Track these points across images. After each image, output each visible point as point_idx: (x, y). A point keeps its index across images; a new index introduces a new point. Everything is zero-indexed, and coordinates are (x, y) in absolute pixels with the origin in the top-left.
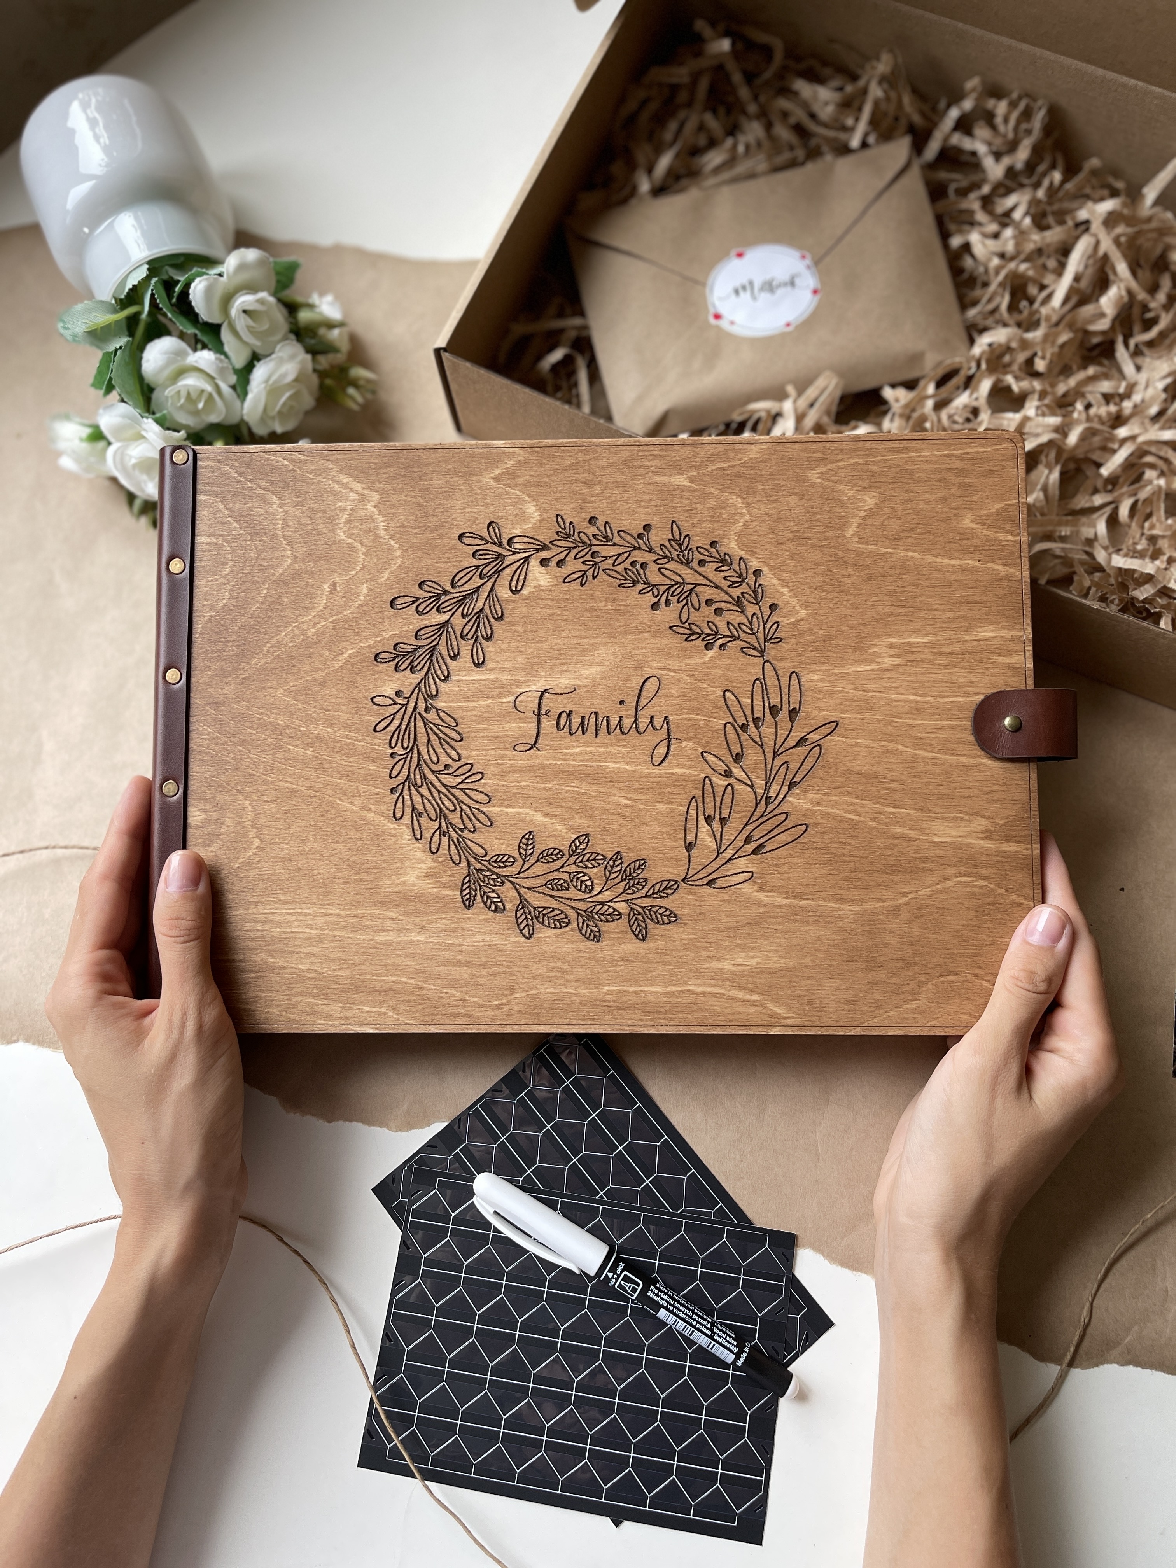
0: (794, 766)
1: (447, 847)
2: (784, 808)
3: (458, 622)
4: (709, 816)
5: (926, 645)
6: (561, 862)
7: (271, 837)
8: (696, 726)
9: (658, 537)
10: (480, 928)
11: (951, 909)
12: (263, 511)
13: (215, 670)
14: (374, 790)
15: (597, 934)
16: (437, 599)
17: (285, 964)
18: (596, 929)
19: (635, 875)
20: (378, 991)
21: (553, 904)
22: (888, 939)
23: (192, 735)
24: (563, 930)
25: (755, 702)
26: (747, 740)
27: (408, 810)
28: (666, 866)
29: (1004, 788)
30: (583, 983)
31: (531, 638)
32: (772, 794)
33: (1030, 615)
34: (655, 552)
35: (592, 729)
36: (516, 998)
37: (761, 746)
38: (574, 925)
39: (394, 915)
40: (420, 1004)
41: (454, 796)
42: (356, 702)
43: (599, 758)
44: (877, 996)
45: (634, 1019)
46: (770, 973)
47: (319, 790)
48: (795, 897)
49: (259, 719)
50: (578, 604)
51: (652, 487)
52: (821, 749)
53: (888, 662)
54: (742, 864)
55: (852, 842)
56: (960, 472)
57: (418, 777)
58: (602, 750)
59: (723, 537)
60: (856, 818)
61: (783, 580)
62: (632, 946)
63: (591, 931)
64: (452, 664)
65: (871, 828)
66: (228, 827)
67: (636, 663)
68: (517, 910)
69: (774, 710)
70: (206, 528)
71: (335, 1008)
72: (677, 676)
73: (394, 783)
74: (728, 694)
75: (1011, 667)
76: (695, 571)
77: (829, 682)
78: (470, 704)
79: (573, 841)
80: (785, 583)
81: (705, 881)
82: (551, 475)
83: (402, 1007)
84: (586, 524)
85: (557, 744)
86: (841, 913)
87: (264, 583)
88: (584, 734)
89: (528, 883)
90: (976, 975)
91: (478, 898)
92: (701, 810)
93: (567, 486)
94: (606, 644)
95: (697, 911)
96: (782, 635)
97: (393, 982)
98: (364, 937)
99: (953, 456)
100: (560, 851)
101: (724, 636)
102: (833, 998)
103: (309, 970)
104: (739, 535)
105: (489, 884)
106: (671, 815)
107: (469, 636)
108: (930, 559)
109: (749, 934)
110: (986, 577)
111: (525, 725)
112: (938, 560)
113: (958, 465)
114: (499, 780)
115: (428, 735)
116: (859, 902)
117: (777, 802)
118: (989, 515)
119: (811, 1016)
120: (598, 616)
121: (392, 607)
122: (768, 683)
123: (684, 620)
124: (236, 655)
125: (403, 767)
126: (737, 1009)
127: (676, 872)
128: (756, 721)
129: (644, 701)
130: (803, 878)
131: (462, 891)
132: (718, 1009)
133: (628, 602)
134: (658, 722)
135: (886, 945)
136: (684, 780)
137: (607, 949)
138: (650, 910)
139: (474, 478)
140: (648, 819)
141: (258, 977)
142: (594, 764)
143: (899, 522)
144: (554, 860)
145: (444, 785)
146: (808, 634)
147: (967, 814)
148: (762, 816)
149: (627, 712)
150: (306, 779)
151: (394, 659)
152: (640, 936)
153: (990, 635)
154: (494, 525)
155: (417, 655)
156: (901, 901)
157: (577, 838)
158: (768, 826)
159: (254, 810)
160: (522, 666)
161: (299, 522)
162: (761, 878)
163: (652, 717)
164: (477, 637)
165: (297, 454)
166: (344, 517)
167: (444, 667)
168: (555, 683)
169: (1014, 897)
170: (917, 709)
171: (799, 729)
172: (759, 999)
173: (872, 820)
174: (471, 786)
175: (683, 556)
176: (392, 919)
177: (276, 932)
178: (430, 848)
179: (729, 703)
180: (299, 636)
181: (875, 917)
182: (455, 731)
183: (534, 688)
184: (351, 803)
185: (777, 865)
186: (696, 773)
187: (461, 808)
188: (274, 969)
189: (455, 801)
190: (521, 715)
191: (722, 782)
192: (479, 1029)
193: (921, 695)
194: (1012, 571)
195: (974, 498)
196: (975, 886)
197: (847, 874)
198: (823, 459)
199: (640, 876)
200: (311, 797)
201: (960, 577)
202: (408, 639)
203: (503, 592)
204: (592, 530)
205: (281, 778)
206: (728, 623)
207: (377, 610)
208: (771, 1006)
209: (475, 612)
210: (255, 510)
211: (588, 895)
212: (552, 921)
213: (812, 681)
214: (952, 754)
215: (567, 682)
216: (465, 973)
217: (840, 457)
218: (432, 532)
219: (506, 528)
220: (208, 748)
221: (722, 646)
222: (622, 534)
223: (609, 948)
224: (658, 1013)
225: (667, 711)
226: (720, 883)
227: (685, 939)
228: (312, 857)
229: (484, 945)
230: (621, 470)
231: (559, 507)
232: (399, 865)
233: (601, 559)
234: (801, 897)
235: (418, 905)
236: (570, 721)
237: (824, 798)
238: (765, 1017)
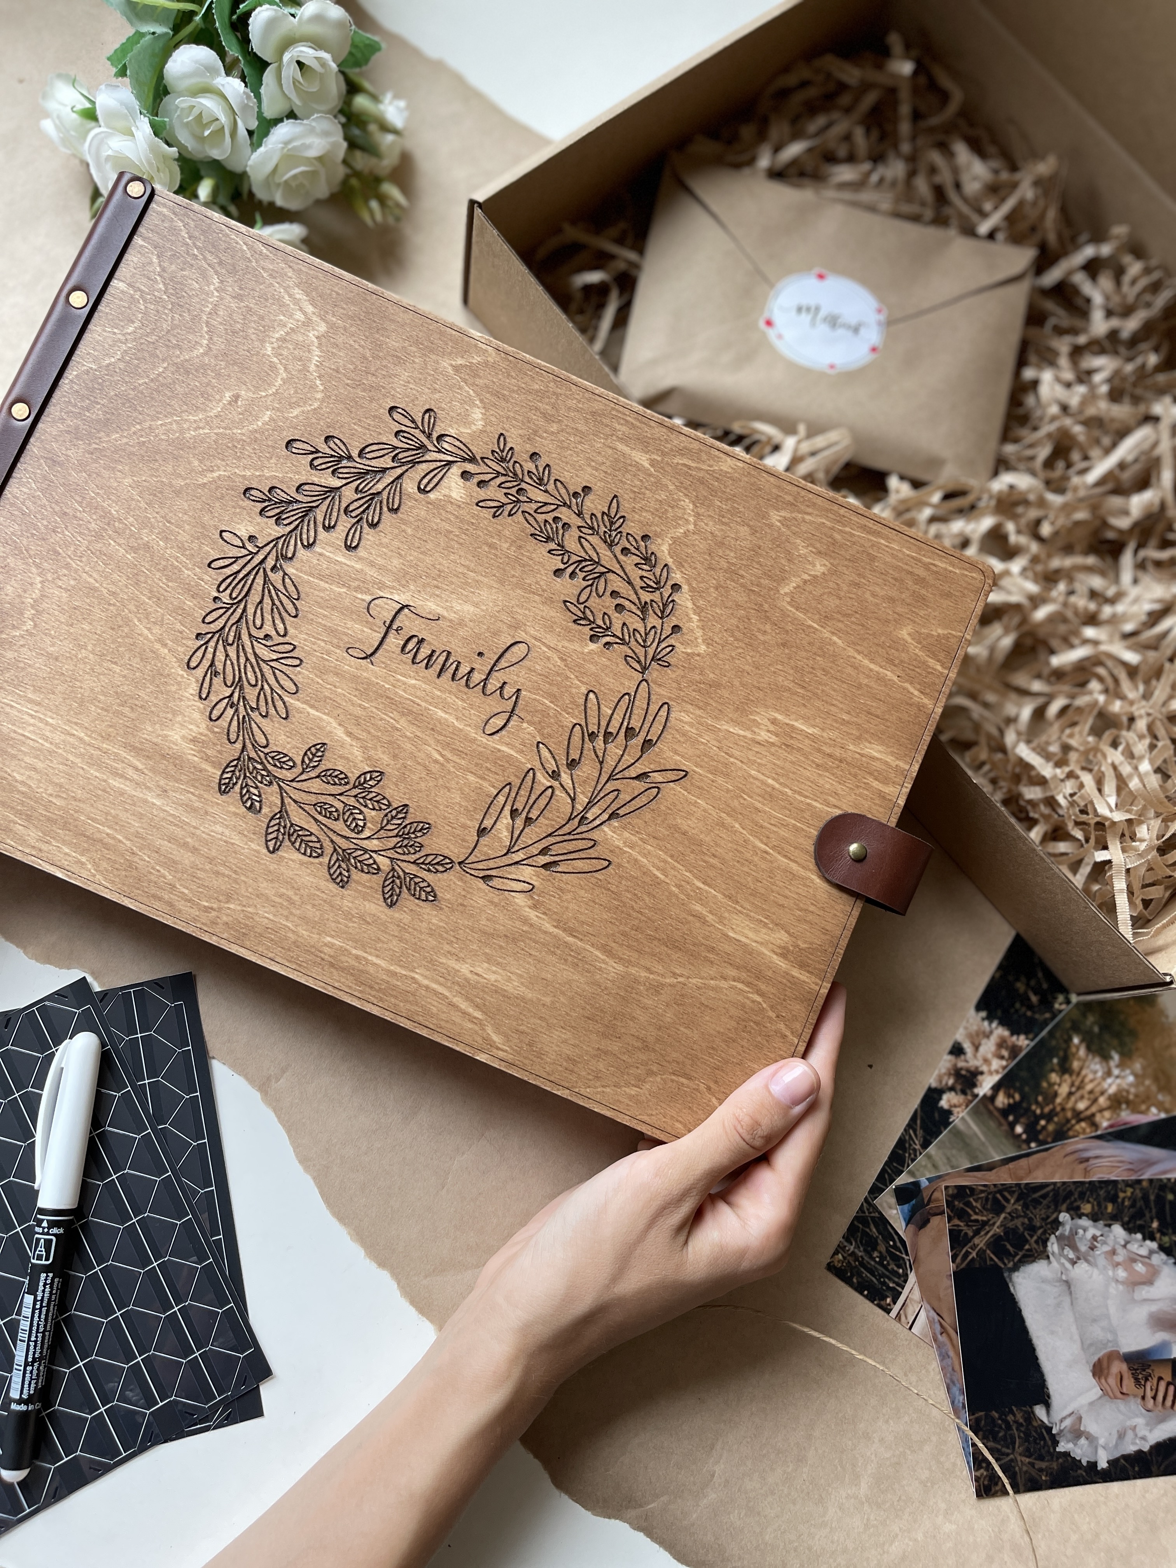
0: (625, 797)
1: (229, 720)
2: (595, 835)
3: (348, 494)
4: (517, 810)
5: (807, 736)
6: (342, 789)
7: (47, 627)
8: (545, 713)
9: (594, 504)
10: (225, 819)
11: (714, 1010)
12: (197, 286)
13: (68, 426)
14: (179, 626)
15: (345, 879)
16: (336, 463)
18: (346, 874)
19: (413, 836)
20: (88, 837)
21: (314, 828)
22: (638, 1013)
24: (311, 859)
25: (615, 715)
26: (589, 750)
27: (206, 663)
28: (448, 840)
29: (821, 913)
30: (307, 923)
31: (417, 545)
32: (590, 816)
33: (923, 753)
34: (583, 518)
35: (438, 667)
36: (229, 909)
37: (601, 763)
38: (325, 860)
39: (140, 766)
40: (125, 870)
41: (261, 670)
42: (203, 527)
43: (431, 700)
44: (601, 1066)
45: (343, 983)
46: (504, 996)
47: (122, 601)
48: (564, 930)
49: (92, 498)
50: (481, 533)
51: (610, 451)
52: (658, 792)
53: (764, 735)
54: (527, 873)
55: (647, 899)
56: (920, 581)
57: (232, 634)
58: (439, 693)
59: (657, 535)
60: (662, 877)
61: (698, 607)
62: (375, 907)
63: (341, 874)
64: (322, 534)
65: (672, 894)
67: (513, 620)
68: (272, 818)
69: (630, 732)
70: (128, 276)
71: (32, 835)
72: (549, 653)
73: (204, 629)
74: (591, 695)
75: (882, 796)
76: (615, 556)
77: (697, 729)
78: (322, 584)
79: (365, 773)
80: (698, 610)
81: (482, 874)
82: (514, 391)
83: (104, 865)
84: (526, 456)
85: (394, 666)
86: (603, 966)
87: (163, 360)
88: (426, 668)
89: (296, 795)
90: (709, 1089)
91: (237, 788)
92: (511, 800)
93: (524, 410)
94: (490, 587)
95: (460, 901)
96: (672, 661)
97: (108, 834)
98: (98, 774)
99: (920, 561)
100: (346, 777)
101: (614, 636)
102: (557, 1049)
103: (24, 783)
104: (675, 540)
105: (255, 778)
106: (479, 791)
107: (353, 514)
108: (851, 652)
109: (501, 947)
110: (899, 696)
111: (370, 631)
112: (859, 657)
113: (921, 572)
114: (316, 675)
115: (263, 595)
116: (628, 963)
117: (591, 826)
118: (929, 635)
119: (525, 1058)
120: (496, 555)
121: (287, 447)
122: (637, 703)
123: (582, 600)
124: (98, 421)
125: (221, 616)
126: (455, 1019)
127: (456, 851)
128: (607, 734)
129: (503, 663)
130: (581, 914)
131: (223, 772)
132: (434, 1010)
133: (534, 555)
134: (509, 691)
135: (633, 1019)
136: (508, 762)
137: (347, 899)
138: (411, 879)
139: (434, 357)
140: (453, 784)
142: (423, 704)
143: (837, 602)
144: (335, 784)
145: (256, 655)
146: (697, 672)
147: (773, 922)
148: (569, 834)
149: (482, 667)
150: (113, 583)
151: (264, 501)
152: (389, 900)
153: (876, 754)
154: (432, 413)
155: (291, 508)
156: (668, 981)
157: (370, 772)
158: (571, 846)
159: (42, 589)
160: (395, 570)
161: (230, 316)
162: (539, 895)
163: (505, 683)
164: (361, 519)
166: (281, 333)
167: (312, 533)
168: (421, 603)
169: (782, 1026)
170: (770, 796)
171: (646, 763)
172: (480, 1017)
173: (676, 886)
174: (284, 668)
175: (610, 536)
176: (136, 769)
178: (211, 713)
179: (589, 705)
180: (176, 432)
181: (635, 985)
182: (294, 604)
183: (396, 598)
184: (149, 629)
185: (561, 890)
186: (523, 761)
187: (262, 686)
189: (259, 676)
190: (371, 619)
191: (545, 782)
192: (175, 923)
193: (781, 784)
194: (926, 701)
195: (922, 613)
196: (748, 998)
197: (627, 929)
198: (792, 504)
199: (418, 840)
200: (110, 604)
201: (872, 684)
202: (288, 488)
203: (410, 486)
204: (529, 466)
205: (87, 569)
206: (624, 624)
207: (270, 443)
208: (489, 1030)
209: (371, 491)
210: (190, 281)
211: (354, 835)
212: (304, 846)
213: (681, 721)
214: (785, 856)
215: (434, 607)
216: (187, 858)
217: (810, 510)
218: (364, 390)
219: (443, 422)
220: (23, 503)
221: (607, 644)
222: (558, 484)
223: (350, 899)
224: (371, 987)
225: (523, 684)
226: (495, 882)
227: (434, 924)
228: (82, 666)
229: (221, 839)
230: (586, 419)
231: (507, 426)
232: (170, 716)
233: (525, 499)
234: (571, 932)
235: (171, 767)
236: (418, 649)
237: (640, 843)
238: (479, 1039)
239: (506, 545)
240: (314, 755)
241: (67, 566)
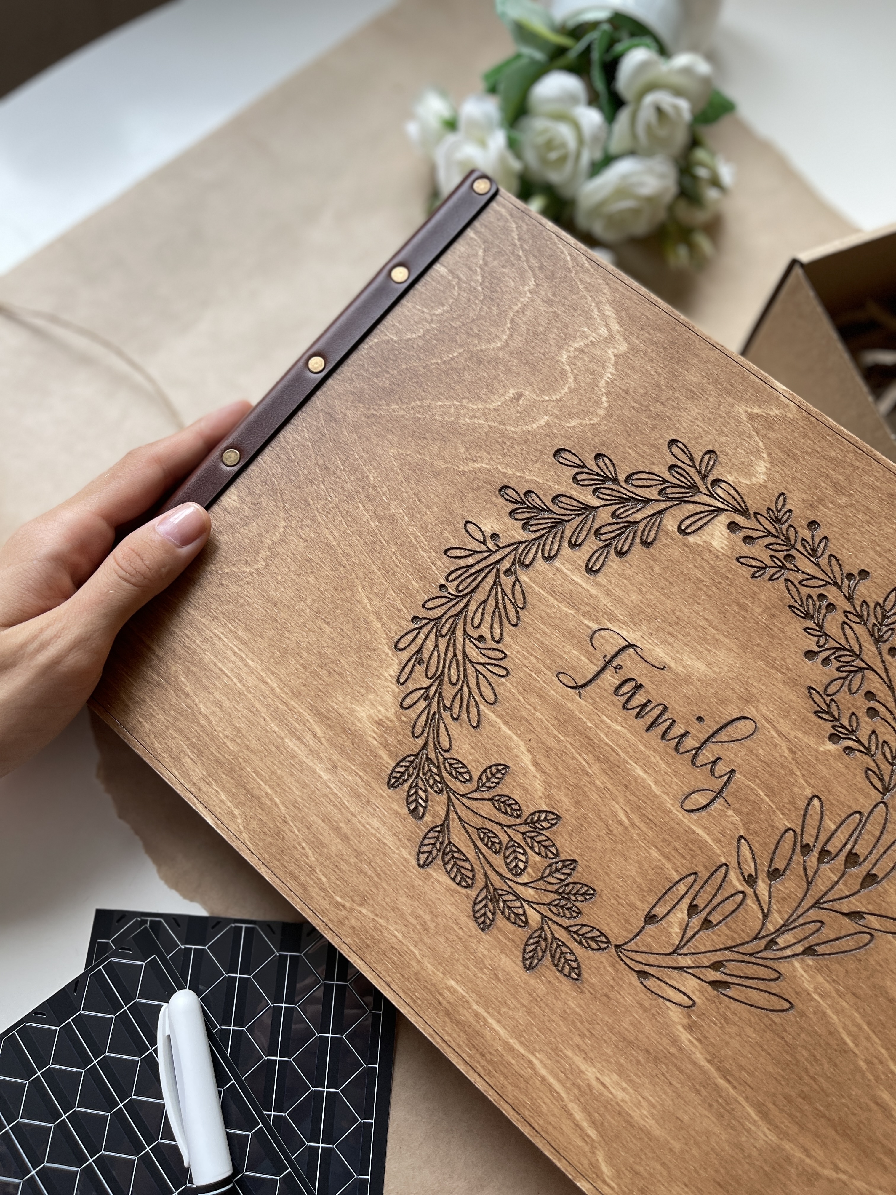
0: (828, 933)
1: (418, 712)
2: (783, 967)
3: (604, 516)
4: (696, 906)
6: (511, 821)
7: (277, 571)
8: (756, 805)
9: (869, 592)
10: (384, 816)
12: (513, 284)
13: (355, 388)
14: (398, 604)
15: (488, 922)
16: (601, 481)
17: (191, 693)
18: (491, 917)
19: (573, 898)
20: (247, 790)
21: (471, 854)
23: (289, 427)
24: (459, 888)
25: (838, 833)
26: (798, 863)
27: (414, 648)
28: (610, 916)
30: (435, 957)
31: (661, 585)
32: (781, 941)
34: (852, 603)
35: (649, 719)
36: (360, 912)
37: (809, 883)
38: (473, 893)
39: (320, 733)
40: (272, 836)
41: (465, 670)
42: (451, 514)
43: (632, 753)
45: (454, 1039)
46: (627, 1122)
47: (352, 565)
48: (718, 1069)
49: (355, 460)
50: (734, 591)
52: (871, 941)
54: (690, 984)
55: (826, 1066)
57: (448, 625)
58: (642, 748)
60: (851, 1044)
62: (512, 964)
63: (485, 914)
64: (566, 549)
65: (857, 1068)
66: (250, 531)
67: (746, 693)
68: (432, 829)
69: (852, 859)
70: (451, 262)
71: (197, 771)
72: (778, 740)
73: (422, 613)
74: (816, 802)
76: (880, 654)
78: (552, 600)
79: (540, 812)
81: (639, 967)
82: (807, 453)
83: (254, 824)
84: (804, 523)
85: (602, 705)
86: (753, 1128)
87: (461, 346)
88: (636, 717)
89: (464, 813)
91: (406, 786)
92: (692, 892)
93: (814, 474)
94: (730, 650)
95: (606, 990)
97: (267, 794)
98: (277, 730)
100: (520, 810)
101: (859, 742)
103: (206, 717)
105: (428, 781)
106: (659, 871)
107: (603, 537)
109: (639, 1062)
111: (587, 661)
114: (519, 692)
115: (489, 595)
116: (783, 1135)
117: (779, 954)
120: (744, 618)
121: (555, 455)
122: (868, 826)
123: (829, 691)
124: (384, 389)
125: (442, 605)
126: (564, 1127)
127: (616, 931)
128: (824, 853)
129: (723, 736)
130: (743, 1056)
131: (398, 765)
132: (544, 1109)
133: (786, 629)
134: (721, 768)
136: (700, 848)
137: (484, 945)
138: (558, 946)
139: (730, 400)
140: (632, 854)
141: (159, 684)
142: (623, 755)
144: (506, 813)
145: (464, 652)
148: (751, 955)
149: (699, 733)
150: (350, 545)
151: (517, 502)
152: (528, 962)
154: (713, 456)
155: (541, 516)
157: (547, 812)
158: (751, 970)
159: (283, 534)
160: (630, 604)
161: (536, 317)
162: (698, 1016)
163: (719, 758)
164: (610, 544)
165: (584, 258)
166: (580, 343)
167: (556, 546)
168: (649, 646)
171: (864, 901)
172: (595, 1138)
173: (866, 1061)
174: (489, 675)
175: (879, 630)
176: (315, 735)
177: (208, 657)
178: (403, 700)
179: (810, 812)
180: (452, 416)
181: (785, 1165)
182: (517, 612)
183: (624, 634)
184: (370, 599)
185: (726, 1019)
186: (718, 852)
187: (462, 687)
188: (178, 689)
189: (462, 676)
190: (591, 649)
191: (737, 884)
192: (303, 909)
197: (792, 1093)
199: (578, 904)
200: (340, 565)
202: (545, 495)
203: (670, 523)
204: (806, 534)
205: (330, 525)
206: (874, 732)
207: (539, 447)
209: (628, 519)
210: (507, 279)
211: (510, 876)
212: (455, 870)
215: (662, 654)
216: (335, 845)
218: (649, 417)
219: (722, 467)
220: (292, 449)
221: (848, 749)
222: (833, 560)
223: (487, 945)
224: (483, 1055)
225: (739, 766)
226: (650, 983)
227: (570, 1007)
228: (296, 617)
229: (374, 835)
230: (881, 500)
231: (790, 487)
232: (363, 691)
233: (792, 567)
234: (725, 1074)
235: (348, 743)
236: (633, 694)
237: (834, 994)
238: (585, 1162)
239: (759, 610)
240: (493, 775)
241: (313, 518)
